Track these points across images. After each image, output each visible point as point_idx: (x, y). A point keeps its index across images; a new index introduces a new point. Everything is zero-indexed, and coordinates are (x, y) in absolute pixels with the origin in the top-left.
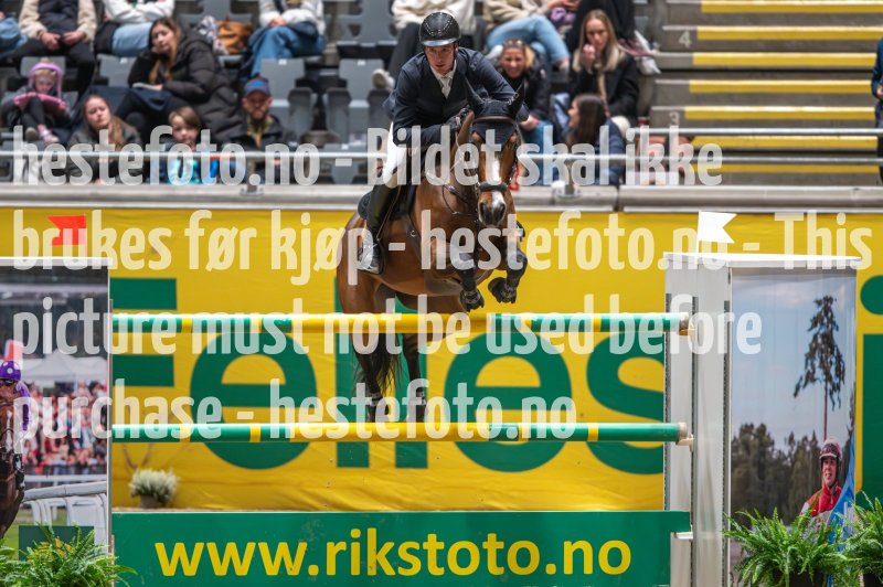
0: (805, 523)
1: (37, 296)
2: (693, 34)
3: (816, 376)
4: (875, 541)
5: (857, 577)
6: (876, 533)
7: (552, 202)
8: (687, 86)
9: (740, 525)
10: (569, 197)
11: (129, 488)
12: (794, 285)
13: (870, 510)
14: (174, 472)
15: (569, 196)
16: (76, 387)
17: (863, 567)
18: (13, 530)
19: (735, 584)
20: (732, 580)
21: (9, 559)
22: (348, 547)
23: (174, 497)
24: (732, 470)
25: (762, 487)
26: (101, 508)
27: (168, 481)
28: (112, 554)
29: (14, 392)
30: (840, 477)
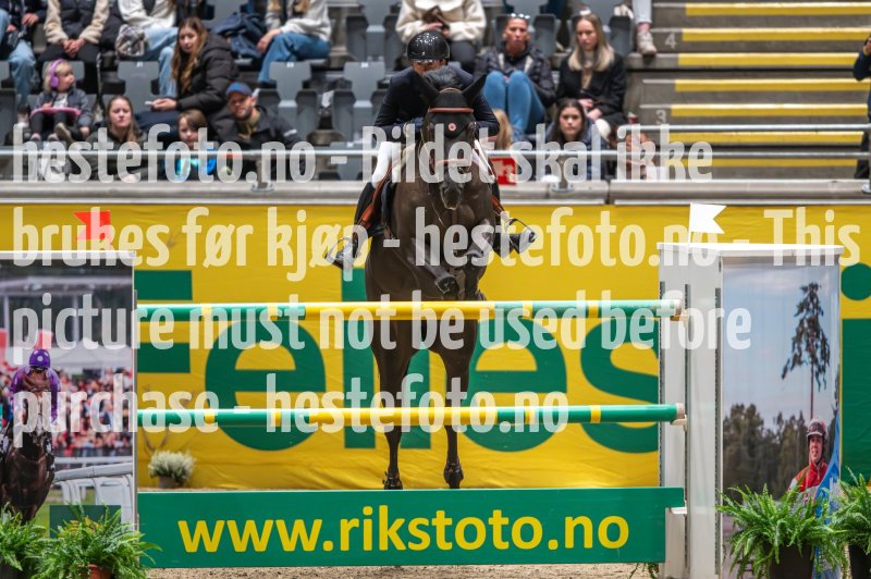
0: (793, 499)
1: (66, 288)
2: (679, 35)
3: (802, 359)
4: (859, 514)
5: (843, 548)
6: (860, 507)
7: (547, 196)
8: (673, 85)
9: (732, 500)
10: (563, 191)
11: (148, 469)
12: (782, 274)
13: (855, 485)
14: (191, 454)
16: (102, 373)
17: (849, 539)
19: (727, 557)
20: (725, 552)
21: (41, 536)
22: (361, 523)
23: (191, 478)
24: (724, 448)
25: (752, 464)
26: (127, 488)
27: (185, 463)
28: (138, 532)
29: (45, 378)
30: (826, 454)
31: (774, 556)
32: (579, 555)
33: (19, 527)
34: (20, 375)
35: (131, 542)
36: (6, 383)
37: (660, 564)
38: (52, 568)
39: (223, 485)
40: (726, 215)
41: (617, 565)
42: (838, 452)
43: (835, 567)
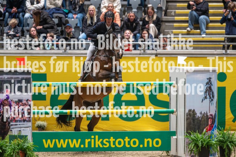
0: (205, 134)
1: (13, 78)
2: (175, 12)
3: (207, 97)
4: (222, 138)
5: (217, 147)
6: (222, 136)
7: (140, 54)
8: (173, 25)
9: (188, 134)
11: (35, 126)
12: (202, 74)
13: (221, 130)
14: (46, 122)
15: (144, 53)
16: (23, 100)
17: (219, 145)
18: (8, 136)
19: (187, 150)
20: (187, 148)
21: (7, 143)
22: (91, 140)
23: (46, 128)
24: (186, 121)
25: (194, 125)
26: (30, 131)
27: (45, 124)
28: (32, 142)
29: (8, 102)
30: (213, 122)
31: (199, 149)
32: (148, 149)
33: (1, 141)
34: (1, 101)
35: (30, 145)
37: (169, 151)
38: (10, 152)
39: (55, 130)
40: (187, 59)
41: (158, 151)
42: (216, 122)
43: (216, 152)
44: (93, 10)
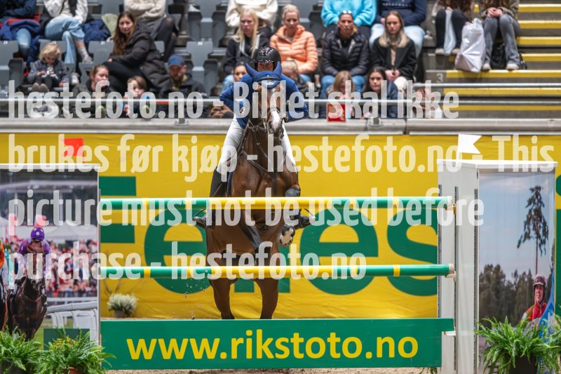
0: (524, 326)
1: (54, 187)
3: (531, 235)
5: (556, 358)
7: (365, 129)
8: (448, 57)
9: (485, 327)
10: (376, 126)
11: (107, 305)
14: (135, 295)
18: (40, 332)
19: (482, 363)
20: (480, 360)
21: (38, 349)
22: (245, 341)
23: (135, 311)
24: (480, 293)
25: (498, 303)
26: (94, 318)
27: (131, 302)
28: (100, 346)
29: (41, 246)
30: (546, 297)
31: (512, 363)
32: (386, 362)
33: (24, 343)
34: (25, 244)
35: (96, 353)
36: (16, 249)
37: (438, 368)
38: (45, 369)
39: (156, 316)
40: (482, 142)
41: (410, 368)
42: (553, 296)
43: (551, 370)
44: (250, 19)
